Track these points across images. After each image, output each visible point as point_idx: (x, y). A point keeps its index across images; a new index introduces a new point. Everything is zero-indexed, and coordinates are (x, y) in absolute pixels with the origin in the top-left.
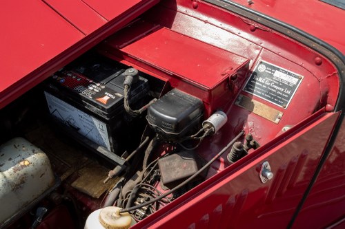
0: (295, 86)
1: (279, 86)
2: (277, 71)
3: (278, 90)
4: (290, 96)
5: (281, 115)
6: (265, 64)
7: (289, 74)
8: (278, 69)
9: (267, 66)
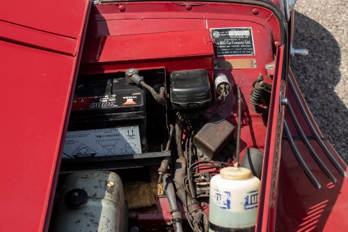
0: (250, 37)
1: (239, 41)
2: (229, 32)
3: (240, 45)
4: (251, 45)
5: (255, 61)
6: (216, 30)
7: (240, 30)
8: (230, 30)
9: (219, 31)
